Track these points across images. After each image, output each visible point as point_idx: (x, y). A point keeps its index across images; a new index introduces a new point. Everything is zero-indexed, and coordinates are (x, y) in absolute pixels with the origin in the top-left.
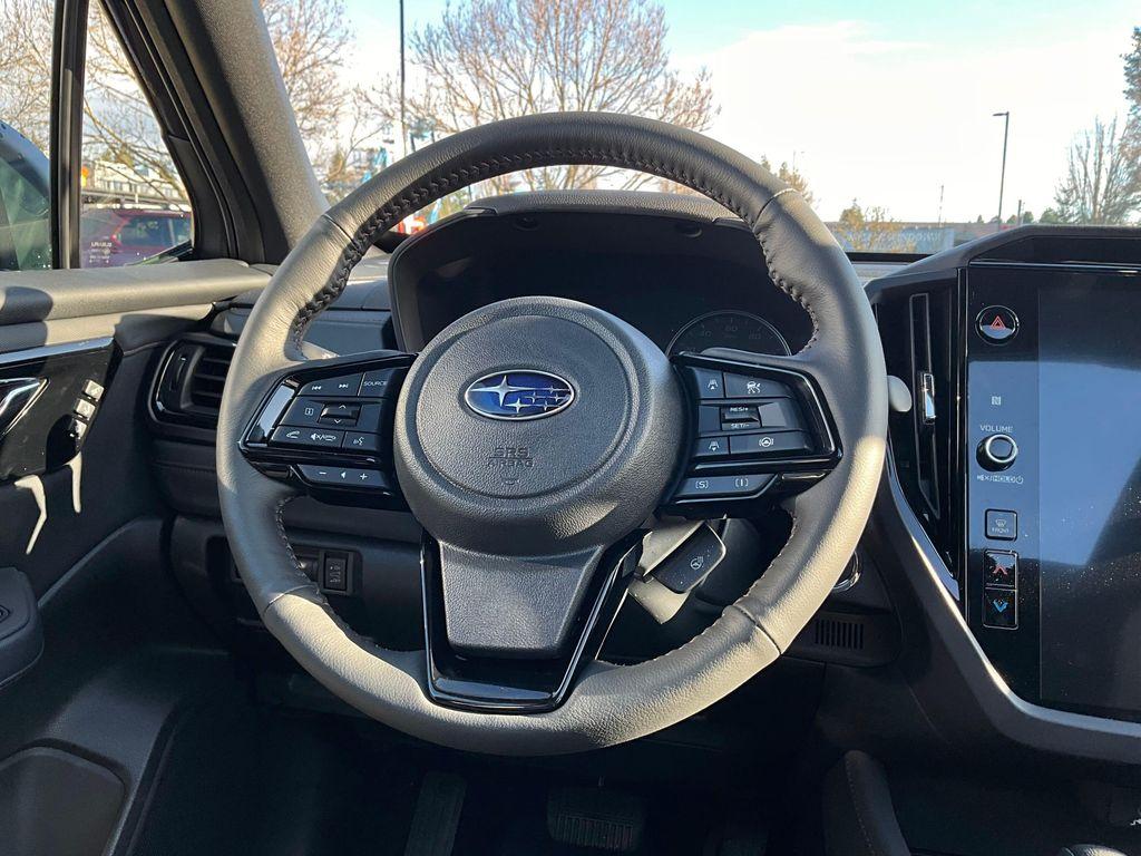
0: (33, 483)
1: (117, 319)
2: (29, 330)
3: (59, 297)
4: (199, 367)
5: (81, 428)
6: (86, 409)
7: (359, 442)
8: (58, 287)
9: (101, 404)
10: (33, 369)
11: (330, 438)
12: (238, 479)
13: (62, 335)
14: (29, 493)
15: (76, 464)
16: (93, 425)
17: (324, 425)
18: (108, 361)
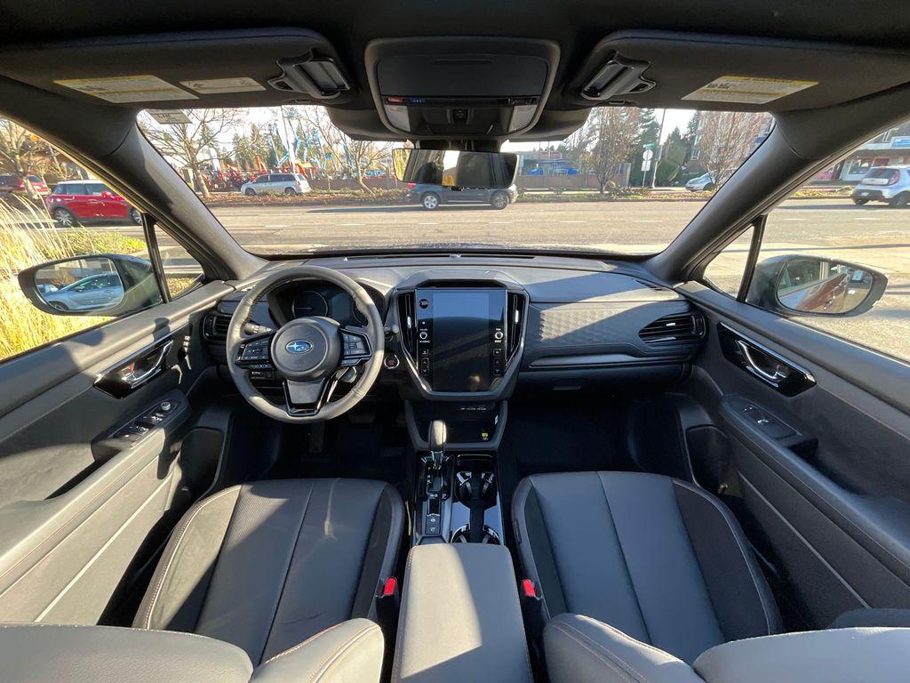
0: (177, 367)
1: (188, 316)
2: (164, 329)
3: (170, 318)
4: (216, 321)
5: (186, 349)
6: (187, 344)
7: (263, 357)
8: (168, 315)
9: (190, 341)
10: (169, 339)
11: (256, 358)
12: (235, 371)
13: (173, 327)
14: (176, 370)
15: (187, 358)
16: (189, 347)
17: (254, 354)
18: (189, 329)
